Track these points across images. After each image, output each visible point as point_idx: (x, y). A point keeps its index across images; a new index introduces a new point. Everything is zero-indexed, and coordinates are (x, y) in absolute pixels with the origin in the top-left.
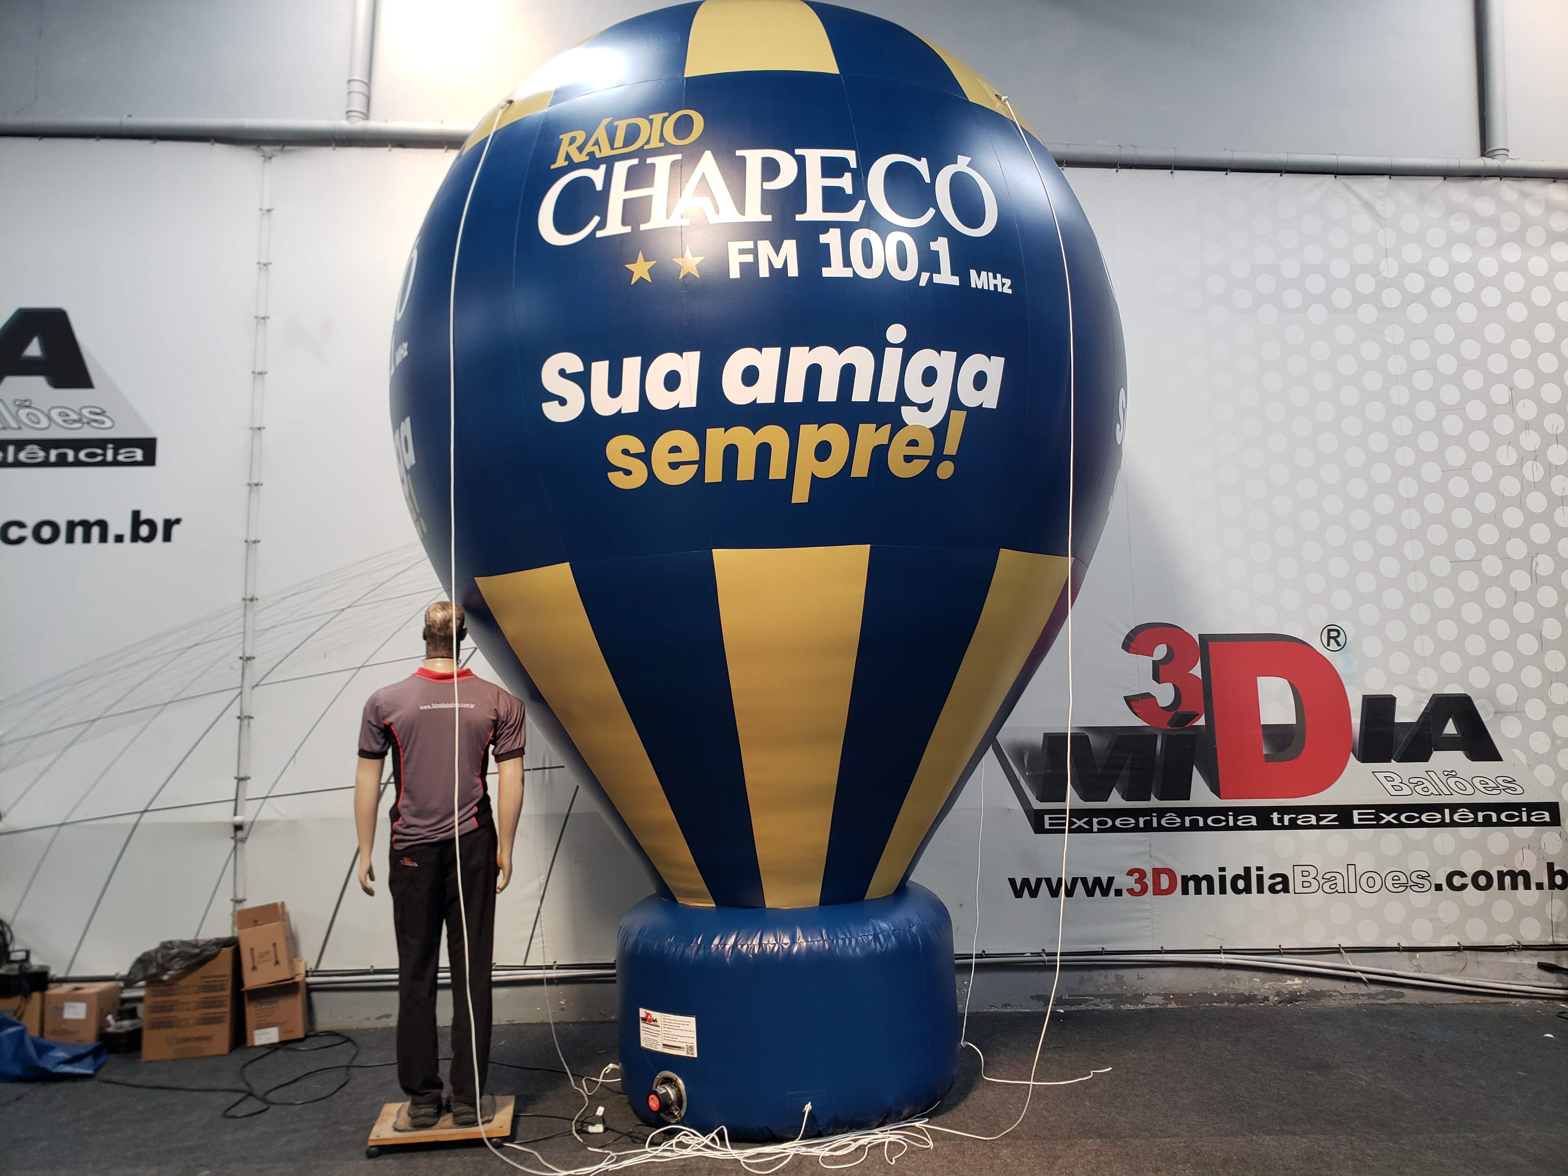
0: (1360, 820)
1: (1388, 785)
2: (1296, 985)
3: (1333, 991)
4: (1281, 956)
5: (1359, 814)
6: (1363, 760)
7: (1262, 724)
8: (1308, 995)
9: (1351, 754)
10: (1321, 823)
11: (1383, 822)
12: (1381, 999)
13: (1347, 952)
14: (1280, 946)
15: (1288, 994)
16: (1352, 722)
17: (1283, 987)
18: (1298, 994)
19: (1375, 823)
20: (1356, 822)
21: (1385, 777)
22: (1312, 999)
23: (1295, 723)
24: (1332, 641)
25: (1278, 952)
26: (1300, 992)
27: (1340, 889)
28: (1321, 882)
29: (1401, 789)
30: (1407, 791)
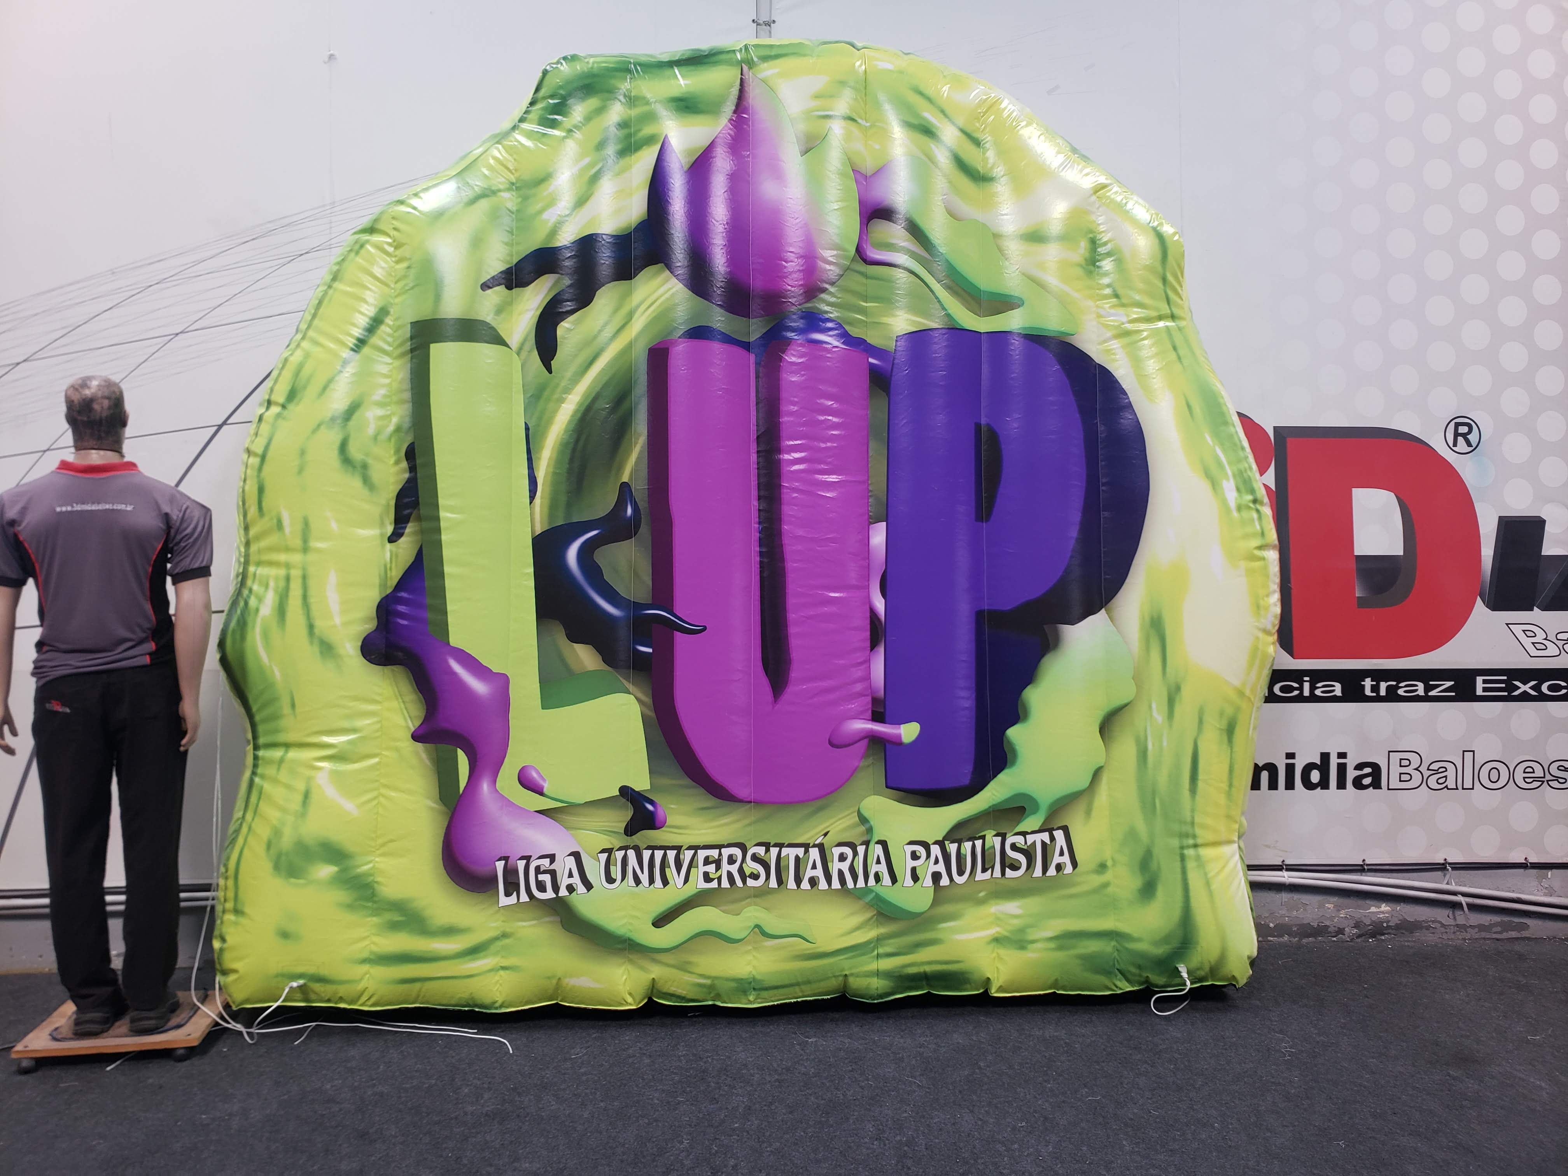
0: (1485, 689)
1: (1527, 642)
2: (1383, 912)
3: (1433, 922)
4: (1364, 874)
5: (1485, 682)
6: (1494, 608)
7: (1356, 553)
8: (1398, 927)
9: (1478, 597)
10: (1430, 694)
11: (1516, 693)
12: (1495, 933)
13: (1454, 869)
14: (1364, 860)
15: (1370, 925)
16: (1483, 554)
17: (1365, 916)
18: (1385, 925)
19: (1506, 694)
20: (1479, 692)
21: (1524, 631)
22: (1404, 932)
23: (1401, 553)
24: (1460, 439)
25: (1361, 869)
26: (1388, 922)
27: (1451, 783)
28: (1426, 775)
29: (1545, 648)
30: (1552, 650)
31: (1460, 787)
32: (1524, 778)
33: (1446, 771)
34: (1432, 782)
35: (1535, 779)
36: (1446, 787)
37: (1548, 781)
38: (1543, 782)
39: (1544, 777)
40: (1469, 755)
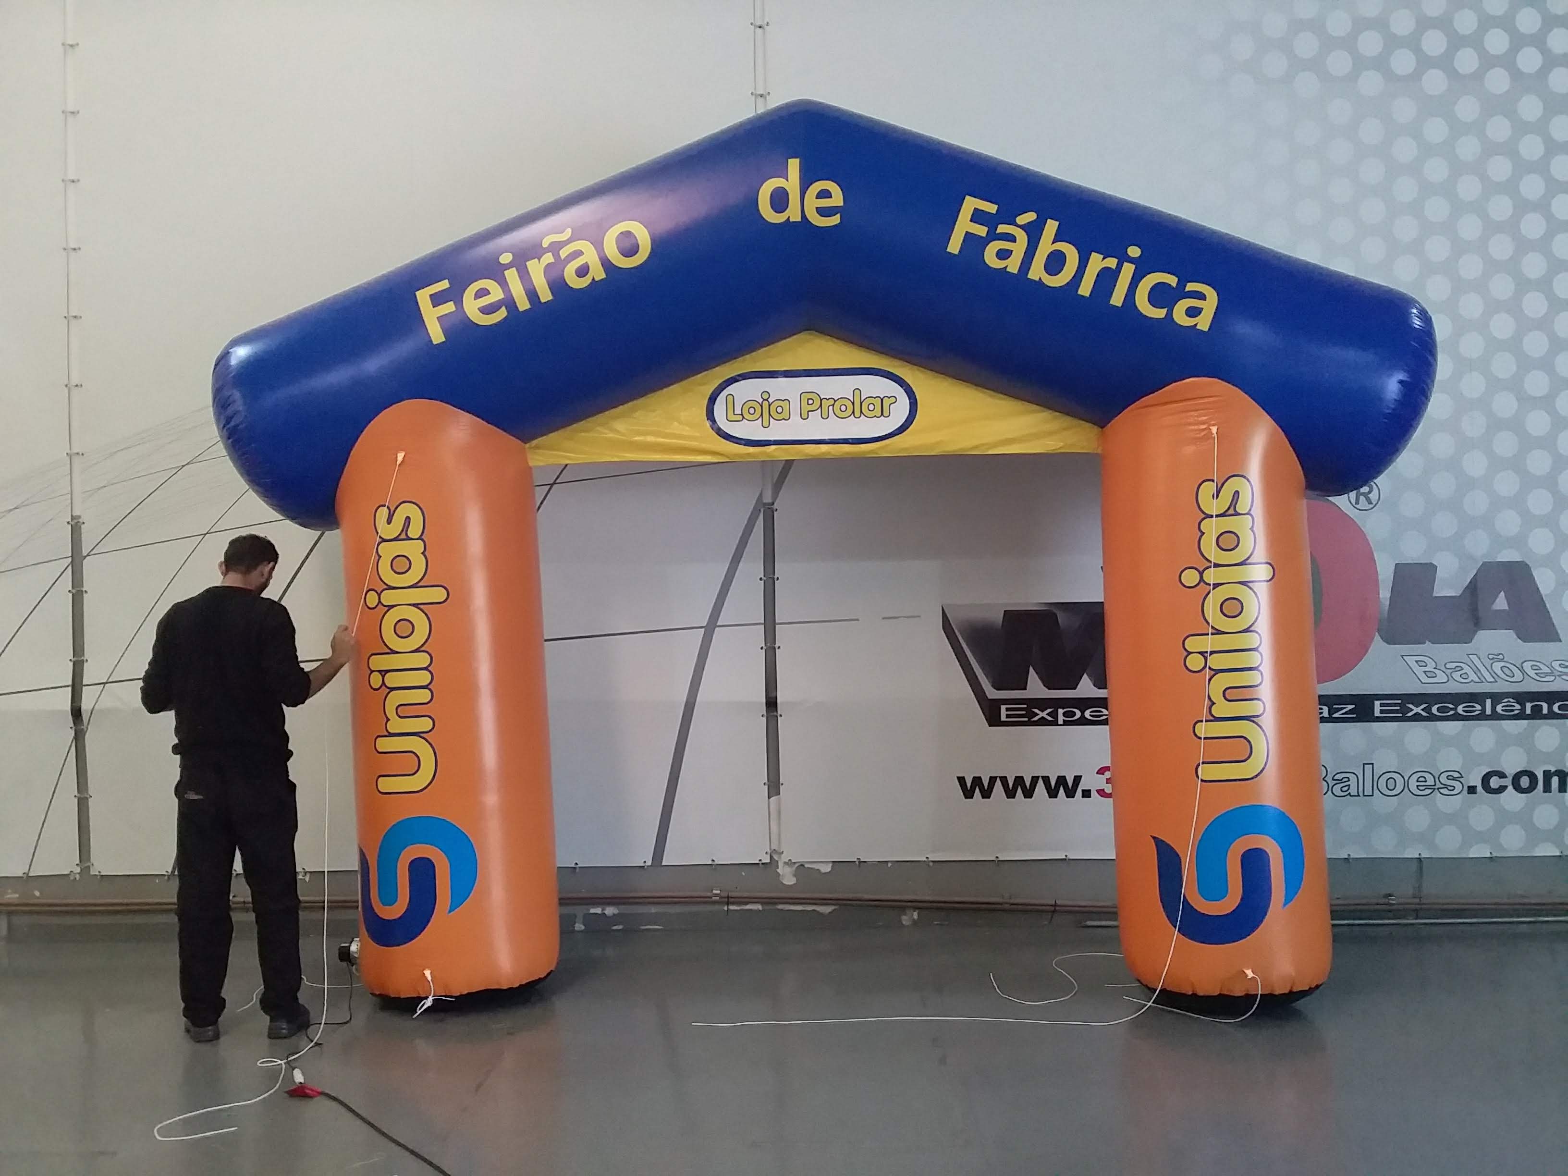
0: (1382, 712)
1: (1419, 671)
6: (1390, 643)
9: (1376, 633)
10: (1334, 716)
11: (1410, 714)
16: (1380, 596)
19: (1401, 715)
20: (1377, 714)
21: (1416, 661)
24: (1362, 498)
27: (1353, 792)
28: (1331, 783)
29: (1435, 675)
30: (1441, 677)
31: (1361, 794)
32: (1417, 786)
33: (1349, 781)
34: (1337, 790)
35: (1428, 787)
36: (1350, 794)
37: (1438, 789)
38: (1434, 789)
39: (1435, 785)
40: (1368, 768)
